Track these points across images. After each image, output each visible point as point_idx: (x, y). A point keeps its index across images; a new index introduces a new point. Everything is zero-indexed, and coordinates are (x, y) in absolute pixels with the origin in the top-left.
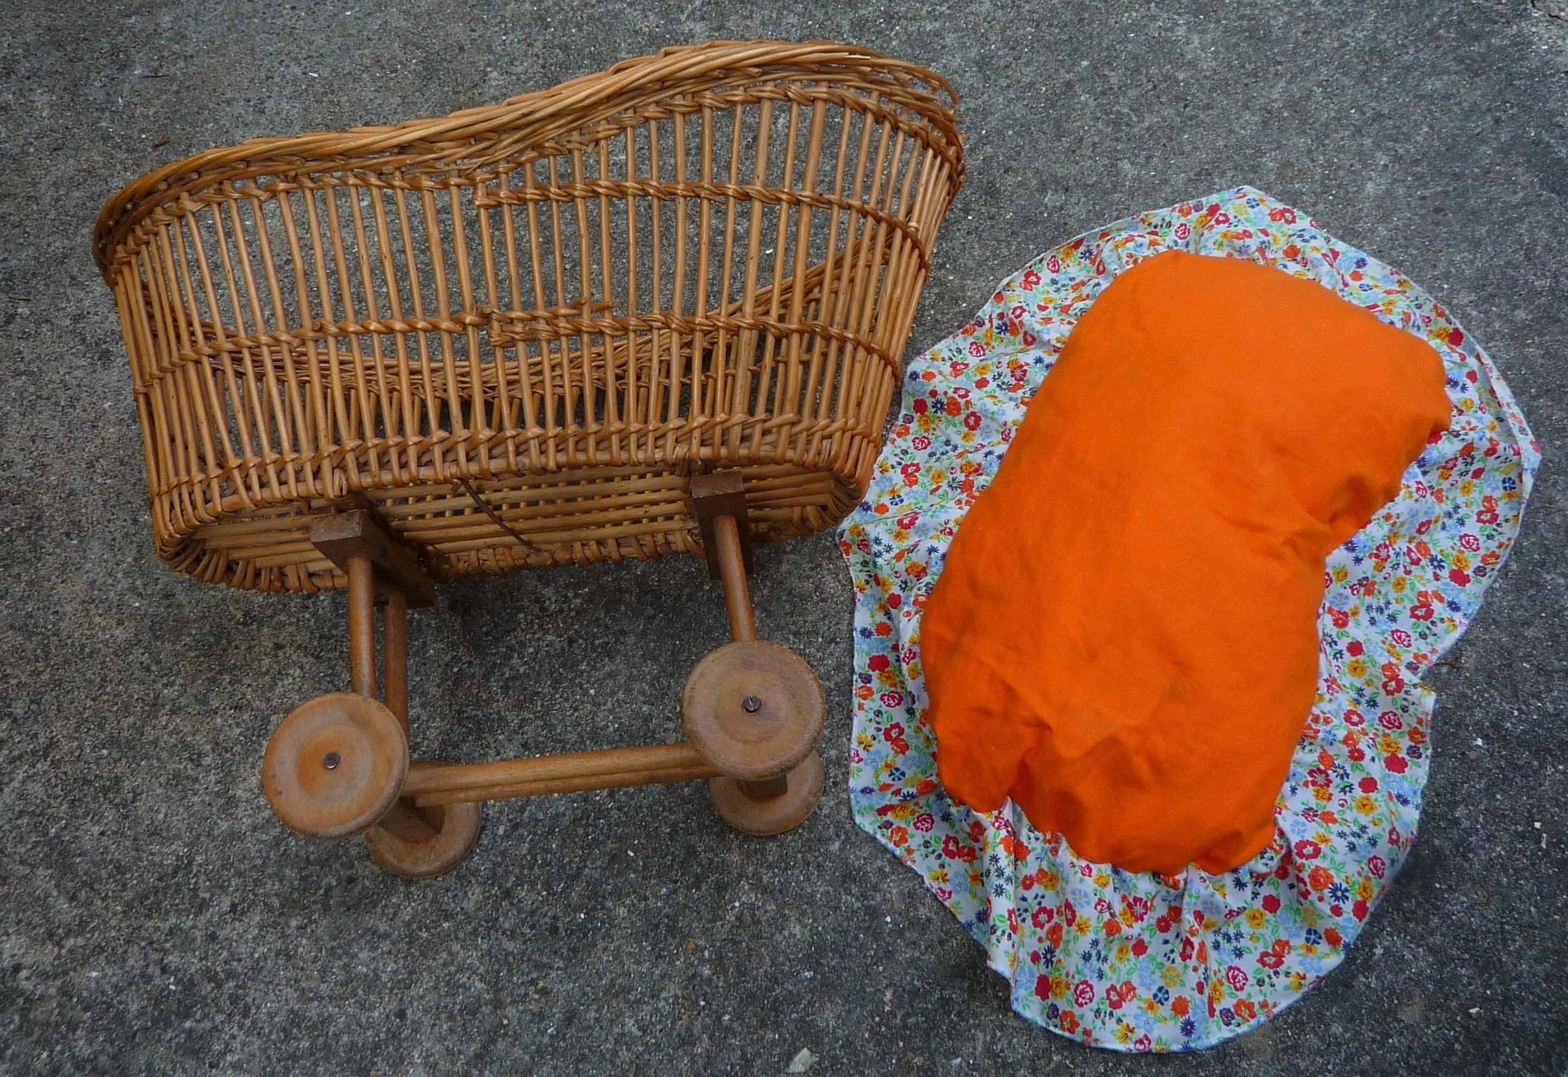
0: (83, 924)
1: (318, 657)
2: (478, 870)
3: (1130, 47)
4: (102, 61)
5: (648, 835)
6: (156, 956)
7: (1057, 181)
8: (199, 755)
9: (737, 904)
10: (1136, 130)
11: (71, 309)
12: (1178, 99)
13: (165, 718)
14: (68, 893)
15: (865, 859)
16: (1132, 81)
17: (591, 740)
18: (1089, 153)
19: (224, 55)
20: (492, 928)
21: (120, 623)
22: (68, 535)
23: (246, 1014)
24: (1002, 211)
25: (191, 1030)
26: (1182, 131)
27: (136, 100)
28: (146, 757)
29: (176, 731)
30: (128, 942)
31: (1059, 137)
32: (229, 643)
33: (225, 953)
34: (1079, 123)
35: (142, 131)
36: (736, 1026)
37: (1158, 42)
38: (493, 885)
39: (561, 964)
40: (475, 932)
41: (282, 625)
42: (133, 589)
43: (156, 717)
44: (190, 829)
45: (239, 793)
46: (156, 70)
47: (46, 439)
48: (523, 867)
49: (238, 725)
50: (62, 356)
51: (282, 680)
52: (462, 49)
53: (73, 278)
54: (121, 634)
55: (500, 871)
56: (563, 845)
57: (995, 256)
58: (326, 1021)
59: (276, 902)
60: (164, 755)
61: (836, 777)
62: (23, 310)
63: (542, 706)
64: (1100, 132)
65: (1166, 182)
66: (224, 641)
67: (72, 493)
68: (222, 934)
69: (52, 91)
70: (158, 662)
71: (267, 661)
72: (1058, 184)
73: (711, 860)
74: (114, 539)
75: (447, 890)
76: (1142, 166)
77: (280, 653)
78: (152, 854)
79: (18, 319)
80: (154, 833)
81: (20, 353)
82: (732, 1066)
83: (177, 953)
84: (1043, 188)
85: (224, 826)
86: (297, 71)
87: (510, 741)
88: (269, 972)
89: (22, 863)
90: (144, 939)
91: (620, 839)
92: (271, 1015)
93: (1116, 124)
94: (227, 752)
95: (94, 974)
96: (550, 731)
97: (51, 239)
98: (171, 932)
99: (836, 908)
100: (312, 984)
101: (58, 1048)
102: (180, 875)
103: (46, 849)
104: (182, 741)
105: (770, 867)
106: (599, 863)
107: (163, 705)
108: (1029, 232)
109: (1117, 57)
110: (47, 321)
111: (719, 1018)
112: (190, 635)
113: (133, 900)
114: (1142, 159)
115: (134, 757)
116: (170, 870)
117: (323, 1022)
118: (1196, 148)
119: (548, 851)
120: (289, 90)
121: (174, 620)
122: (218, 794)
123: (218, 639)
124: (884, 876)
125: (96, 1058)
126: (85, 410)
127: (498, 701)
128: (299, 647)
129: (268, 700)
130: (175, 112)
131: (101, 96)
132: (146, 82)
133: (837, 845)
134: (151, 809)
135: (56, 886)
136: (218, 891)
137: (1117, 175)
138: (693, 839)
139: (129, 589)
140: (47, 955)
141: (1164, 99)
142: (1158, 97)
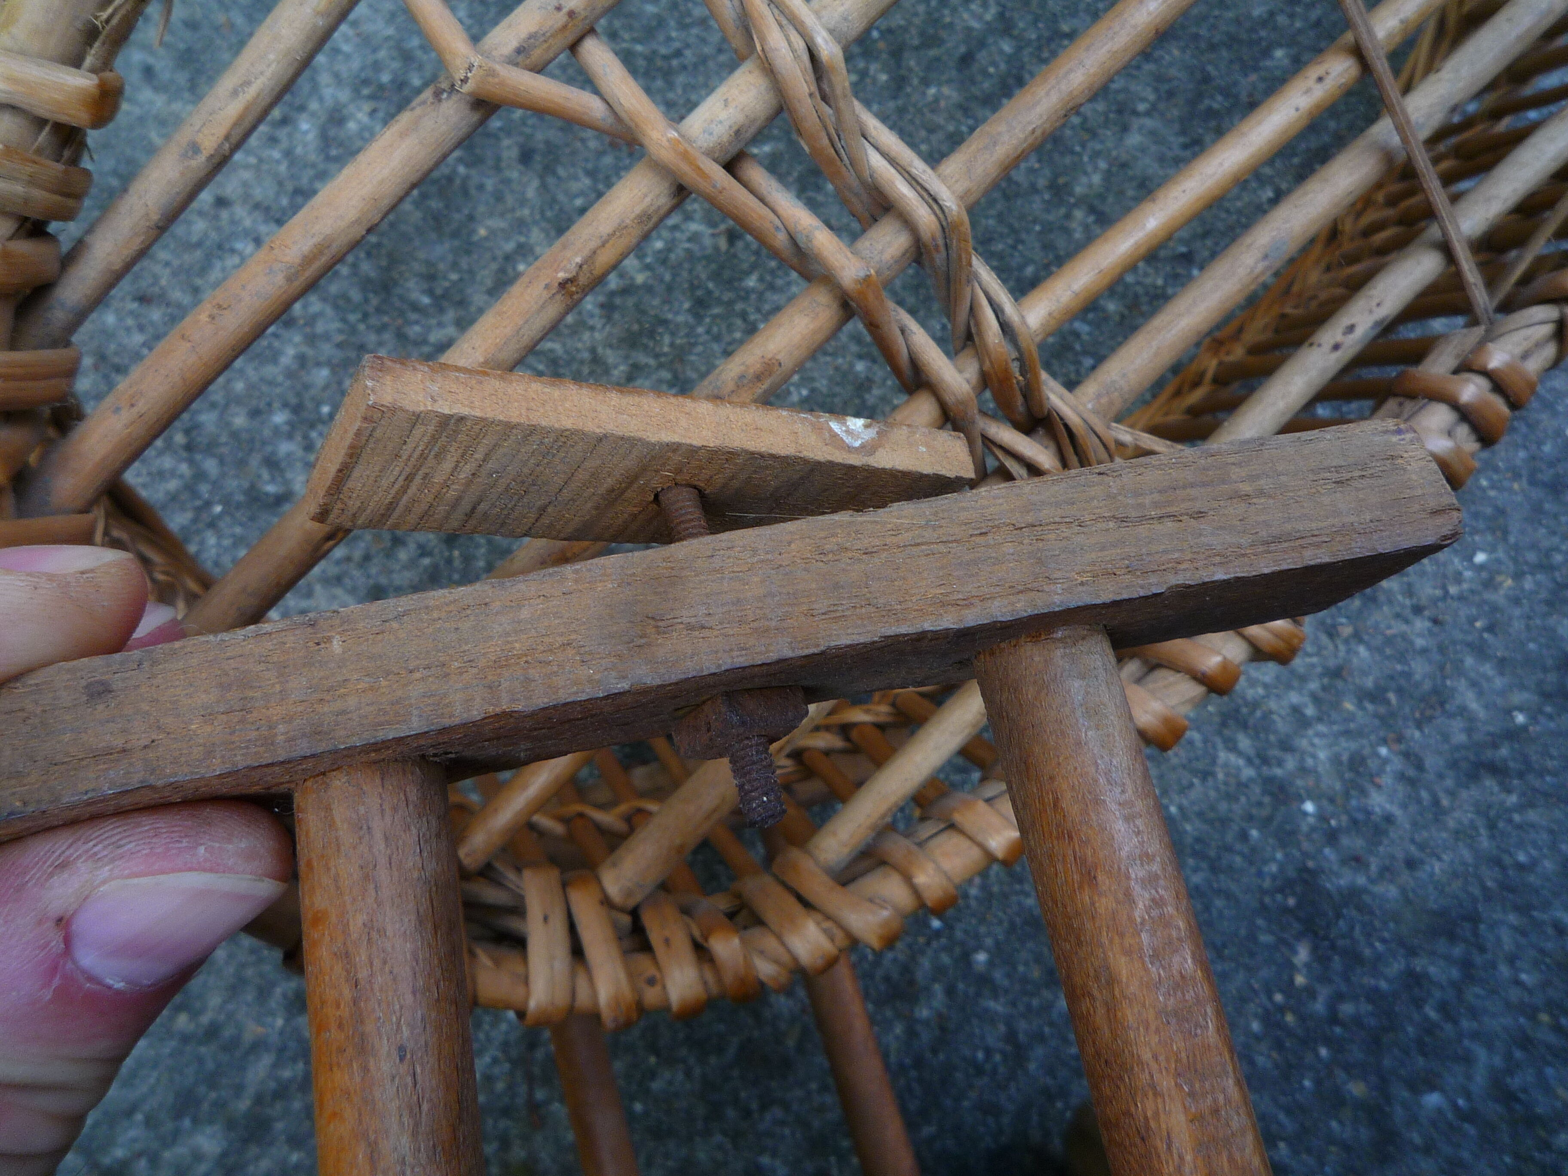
15: (1265, 686)
36: (998, 975)
63: (672, 345)
82: (988, 1052)
99: (1206, 775)
111: (966, 958)
124: (1302, 722)
127: (592, 328)
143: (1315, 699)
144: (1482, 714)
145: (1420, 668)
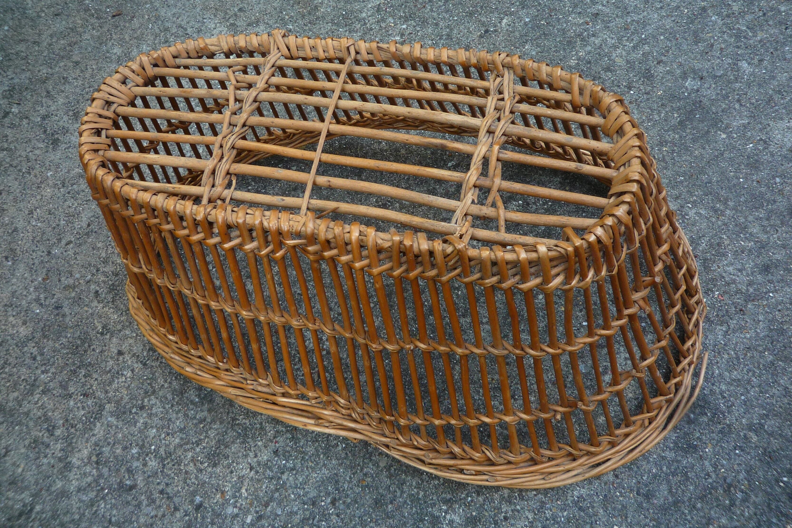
1: (145, 364)
7: (694, 71)
8: (54, 428)
10: (751, 42)
11: (43, 111)
12: (781, 23)
13: (38, 396)
16: (749, 9)
17: (325, 454)
18: (718, 54)
21: (25, 323)
22: (6, 258)
24: (655, 89)
26: (784, 44)
28: (20, 423)
29: (42, 407)
31: (696, 43)
32: (89, 346)
34: (710, 35)
35: (108, 7)
41: (126, 337)
42: (37, 300)
43: (32, 394)
44: (36, 483)
45: (74, 460)
47: (9, 193)
49: (83, 408)
50: (30, 140)
51: (118, 378)
54: (23, 331)
57: (649, 120)
60: (31, 424)
61: (506, 512)
62: (15, 110)
64: (725, 41)
65: (774, 78)
66: (86, 345)
67: (16, 230)
70: (42, 354)
71: (111, 363)
72: (695, 74)
74: (33, 264)
76: (756, 66)
77: (121, 358)
79: (11, 115)
80: (13, 483)
81: (7, 136)
84: (684, 76)
85: (59, 484)
87: (265, 447)
93: (738, 37)
94: (72, 427)
96: (296, 443)
102: (23, 518)
104: (45, 415)
107: (38, 387)
108: (674, 105)
110: (27, 118)
112: (66, 337)
114: (756, 61)
115: (12, 422)
116: (17, 514)
121: (59, 326)
122: (60, 459)
123: (83, 342)
126: (36, 176)
128: (134, 355)
129: (107, 392)
134: (14, 464)
137: (738, 70)
139: (35, 300)
141: (771, 23)
142: (767, 21)
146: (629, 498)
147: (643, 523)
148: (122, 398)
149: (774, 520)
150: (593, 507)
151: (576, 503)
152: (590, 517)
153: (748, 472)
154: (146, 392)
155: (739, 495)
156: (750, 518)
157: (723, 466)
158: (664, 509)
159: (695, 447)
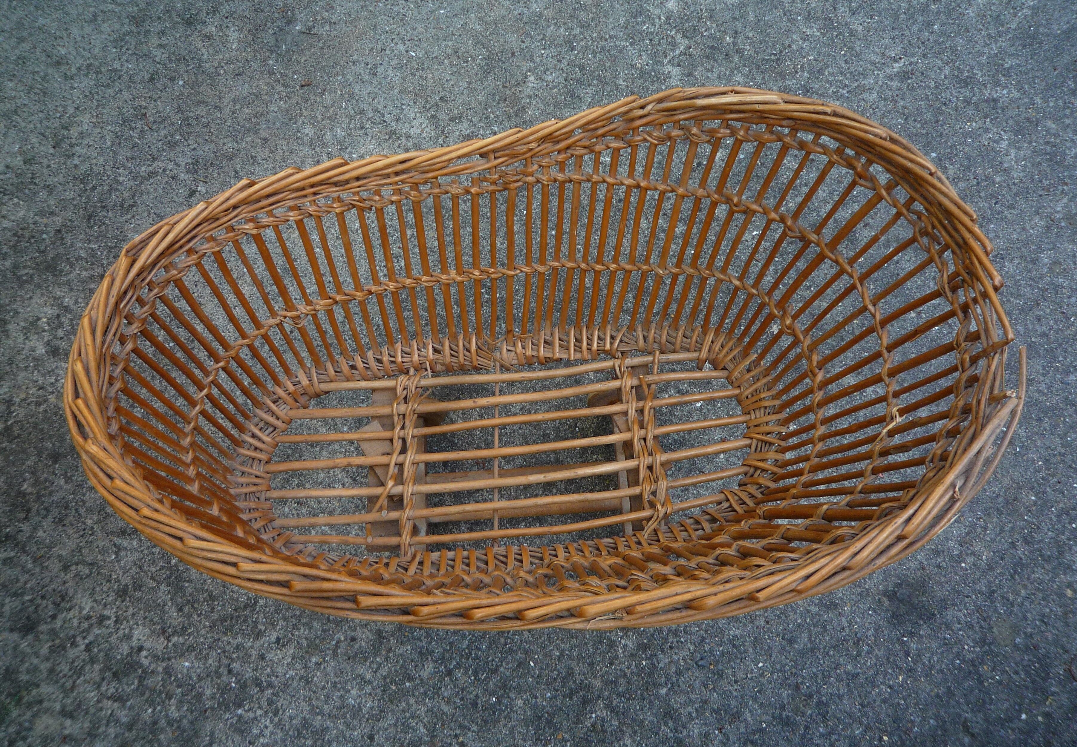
0: (184, 629)
1: (355, 480)
2: (433, 652)
3: (967, 149)
4: (276, 15)
5: (545, 655)
6: (225, 661)
9: (594, 716)
12: (992, 196)
14: (177, 605)
19: (356, 26)
20: (436, 693)
23: (276, 714)
25: (240, 717)
27: (295, 48)
30: (210, 648)
33: (269, 670)
35: (295, 72)
37: (987, 150)
38: (441, 664)
39: (475, 728)
40: (425, 694)
46: (310, 29)
48: (462, 656)
52: (513, 54)
53: (236, 172)
55: (447, 655)
56: (489, 647)
58: (324, 730)
59: (305, 644)
61: (672, 643)
66: (297, 455)
68: (269, 656)
69: (241, 31)
71: (322, 475)
73: (582, 681)
75: (412, 661)
78: (232, 592)
79: (197, 194)
83: (239, 662)
86: (402, 48)
88: (294, 689)
89: (152, 578)
90: (220, 648)
91: (527, 652)
92: (291, 718)
95: (187, 664)
97: (226, 141)
98: (238, 647)
99: (656, 734)
100: (320, 704)
101: (159, 708)
102: (248, 611)
103: (168, 572)
105: (619, 695)
106: (510, 665)
109: (956, 155)
113: (217, 620)
116: (242, 606)
117: (322, 731)
118: (997, 237)
119: (479, 649)
120: (395, 62)
124: (692, 719)
125: (180, 720)
130: (318, 63)
131: (273, 42)
132: (302, 37)
133: (664, 691)
135: (172, 599)
136: (270, 627)
138: (573, 665)
140: (160, 644)
141: (982, 194)
142: (979, 192)
143: (696, 710)
144: (752, 722)
145: (733, 703)
146: (776, 641)
147: (784, 662)
148: (334, 510)
149: (890, 671)
150: (744, 646)
151: (730, 641)
152: (741, 653)
153: (876, 630)
154: (357, 507)
155: (866, 648)
156: (871, 667)
157: (856, 623)
158: (802, 653)
159: (836, 606)
